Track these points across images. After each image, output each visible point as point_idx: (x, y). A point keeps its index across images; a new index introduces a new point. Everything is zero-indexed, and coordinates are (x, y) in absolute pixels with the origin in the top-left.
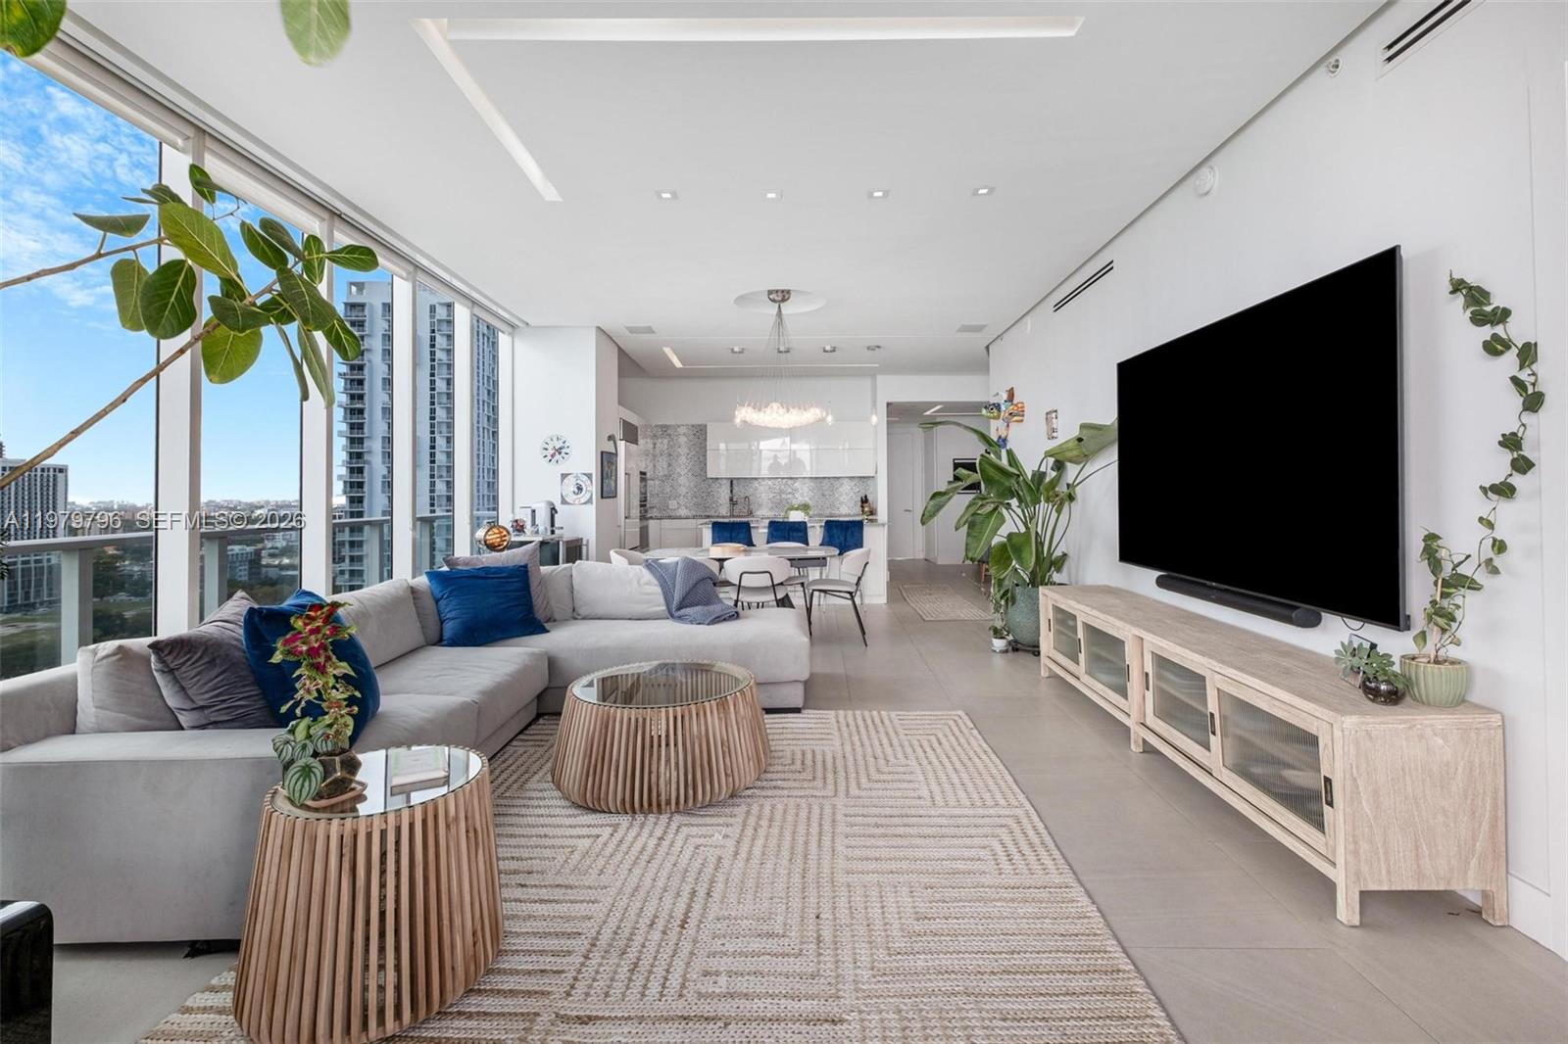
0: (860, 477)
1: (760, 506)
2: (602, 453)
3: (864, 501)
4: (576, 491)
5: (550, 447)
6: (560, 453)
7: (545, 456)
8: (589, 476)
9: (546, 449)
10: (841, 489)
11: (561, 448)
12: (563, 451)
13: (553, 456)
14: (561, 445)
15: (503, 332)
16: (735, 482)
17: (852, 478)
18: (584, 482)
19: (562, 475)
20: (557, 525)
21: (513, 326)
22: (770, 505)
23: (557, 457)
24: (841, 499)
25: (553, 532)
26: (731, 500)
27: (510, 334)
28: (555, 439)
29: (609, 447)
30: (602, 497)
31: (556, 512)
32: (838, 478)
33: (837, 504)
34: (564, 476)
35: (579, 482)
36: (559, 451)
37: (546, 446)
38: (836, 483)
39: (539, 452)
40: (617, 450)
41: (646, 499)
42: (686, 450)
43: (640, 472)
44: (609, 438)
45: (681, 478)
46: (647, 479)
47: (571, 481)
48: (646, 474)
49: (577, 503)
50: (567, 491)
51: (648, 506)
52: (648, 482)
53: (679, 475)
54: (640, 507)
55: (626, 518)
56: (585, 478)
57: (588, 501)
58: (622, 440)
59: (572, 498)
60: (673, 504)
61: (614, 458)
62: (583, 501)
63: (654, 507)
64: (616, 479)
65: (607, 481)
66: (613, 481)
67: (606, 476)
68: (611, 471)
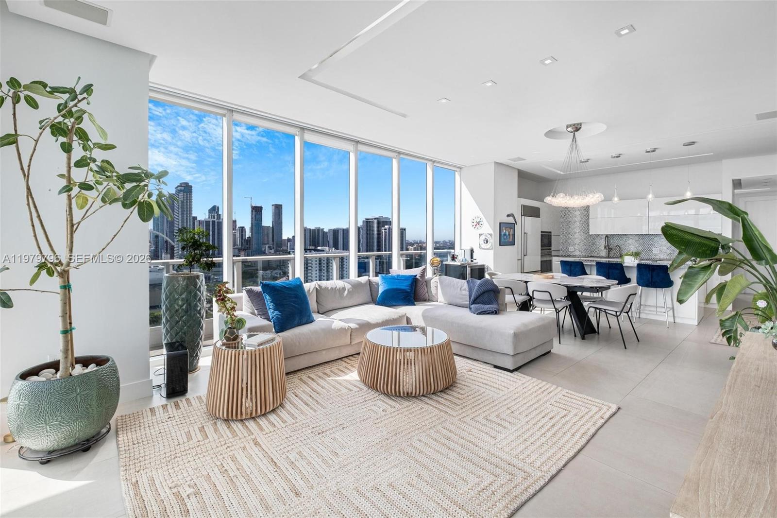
2: (500, 223)
4: (485, 242)
5: (475, 221)
7: (473, 226)
8: (491, 235)
9: (473, 222)
12: (480, 223)
13: (476, 226)
14: (480, 220)
16: (610, 237)
18: (489, 237)
20: (474, 258)
21: (460, 168)
23: (478, 226)
25: (472, 261)
26: (607, 247)
27: (459, 171)
28: (477, 218)
29: (511, 220)
30: (500, 245)
31: (473, 252)
34: (480, 235)
35: (487, 238)
36: (478, 223)
37: (473, 221)
39: (470, 224)
40: (516, 222)
41: (550, 246)
42: (580, 219)
43: (542, 232)
44: (508, 216)
45: (576, 235)
46: (551, 235)
47: (483, 237)
48: (550, 232)
49: (485, 248)
50: (482, 242)
51: (552, 249)
52: (552, 236)
53: (575, 233)
54: (541, 250)
55: (525, 255)
56: (489, 236)
57: (490, 247)
58: (522, 216)
59: (484, 246)
60: (571, 249)
61: (512, 226)
62: (488, 247)
63: (559, 250)
64: (514, 235)
65: (505, 237)
66: (511, 237)
67: (505, 235)
68: (509, 232)
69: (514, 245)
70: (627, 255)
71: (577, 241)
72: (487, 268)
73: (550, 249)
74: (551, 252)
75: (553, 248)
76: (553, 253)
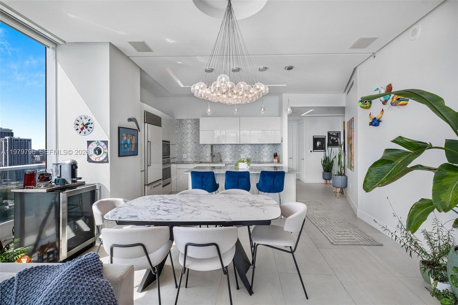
0: (273, 144)
1: (226, 157)
2: (119, 128)
3: (276, 156)
4: (97, 152)
5: (80, 123)
6: (87, 127)
7: (77, 129)
8: (106, 143)
9: (78, 125)
10: (264, 150)
11: (87, 124)
12: (89, 126)
13: (82, 129)
14: (88, 122)
15: (49, 47)
16: (214, 146)
17: (269, 144)
18: (102, 146)
19: (88, 142)
20: (78, 176)
21: (56, 44)
22: (231, 157)
23: (85, 130)
24: (264, 154)
25: (74, 182)
26: (212, 154)
27: (53, 48)
28: (83, 118)
29: (132, 125)
30: (119, 156)
31: (77, 167)
32: (263, 144)
33: (262, 157)
34: (89, 143)
35: (99, 146)
36: (86, 126)
37: (78, 123)
38: (262, 147)
39: (73, 127)
40: (138, 128)
41: (169, 155)
42: (191, 131)
43: (163, 141)
44: (130, 120)
45: (189, 144)
46: (170, 144)
47: (94, 146)
48: (169, 142)
49: (97, 160)
50: (92, 152)
51: (171, 158)
52: (171, 146)
53: (187, 143)
54: (163, 158)
55: (148, 166)
56: (103, 144)
57: (104, 159)
58: (145, 123)
59: (94, 157)
60: (185, 156)
61: (135, 132)
62: (102, 159)
63: (175, 158)
64: (137, 145)
65: (126, 146)
66: (134, 146)
67: (126, 143)
68: (131, 140)
69: (137, 155)
70: (240, 162)
71: (189, 150)
72: (100, 190)
73: (169, 157)
74: (170, 160)
75: (171, 156)
76: (172, 161)
